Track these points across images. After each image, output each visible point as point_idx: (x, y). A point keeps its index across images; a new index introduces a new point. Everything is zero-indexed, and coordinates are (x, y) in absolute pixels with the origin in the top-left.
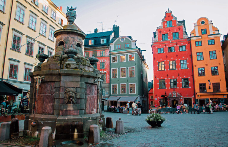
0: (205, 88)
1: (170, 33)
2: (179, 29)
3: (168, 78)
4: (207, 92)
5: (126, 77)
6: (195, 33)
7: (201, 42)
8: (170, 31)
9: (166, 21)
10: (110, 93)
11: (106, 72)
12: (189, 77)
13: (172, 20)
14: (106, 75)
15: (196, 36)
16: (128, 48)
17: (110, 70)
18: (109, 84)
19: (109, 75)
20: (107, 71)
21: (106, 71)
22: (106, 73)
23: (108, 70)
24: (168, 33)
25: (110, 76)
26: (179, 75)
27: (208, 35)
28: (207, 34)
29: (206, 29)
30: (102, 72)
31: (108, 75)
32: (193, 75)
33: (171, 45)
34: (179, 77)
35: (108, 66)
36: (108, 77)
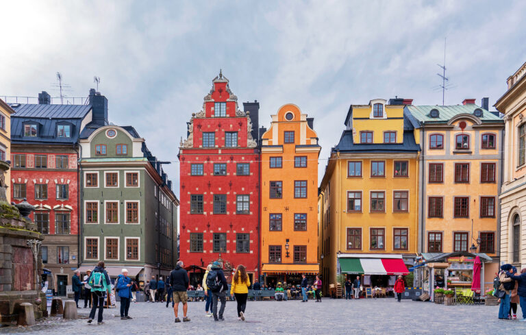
0: (280, 255)
1: (220, 130)
2: (238, 126)
3: (208, 231)
4: (283, 262)
5: (119, 223)
6: (272, 138)
8: (220, 126)
9: (213, 100)
10: (82, 258)
11: (70, 207)
12: (251, 232)
13: (228, 100)
14: (72, 215)
15: (273, 144)
16: (126, 156)
17: (80, 204)
18: (79, 235)
19: (78, 215)
20: (73, 207)
21: (70, 205)
22: (71, 211)
23: (76, 205)
24: (217, 130)
25: (80, 219)
26: (231, 226)
27: (297, 146)
28: (294, 143)
29: (294, 132)
30: (60, 207)
31: (75, 216)
32: (259, 228)
33: (220, 158)
34: (231, 231)
35: (76, 194)
36: (76, 221)
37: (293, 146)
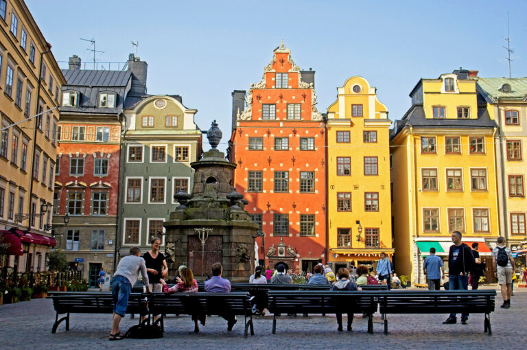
0: (348, 239)
1: (281, 102)
2: (302, 97)
3: (269, 211)
5: (165, 203)
6: (338, 111)
7: (348, 133)
8: (281, 97)
9: (274, 71)
10: (121, 243)
11: (109, 185)
12: (317, 213)
13: (290, 71)
14: (111, 193)
15: (340, 118)
16: (176, 128)
17: (121, 181)
18: (118, 219)
19: (118, 194)
20: (112, 184)
21: (108, 182)
22: (110, 188)
23: (116, 181)
24: (278, 102)
25: (120, 198)
26: (294, 206)
27: (365, 120)
28: (362, 116)
29: (362, 105)
30: (98, 185)
31: (114, 195)
32: (326, 209)
33: (281, 132)
34: (295, 211)
35: (117, 170)
36: (115, 200)
37: (362, 119)
